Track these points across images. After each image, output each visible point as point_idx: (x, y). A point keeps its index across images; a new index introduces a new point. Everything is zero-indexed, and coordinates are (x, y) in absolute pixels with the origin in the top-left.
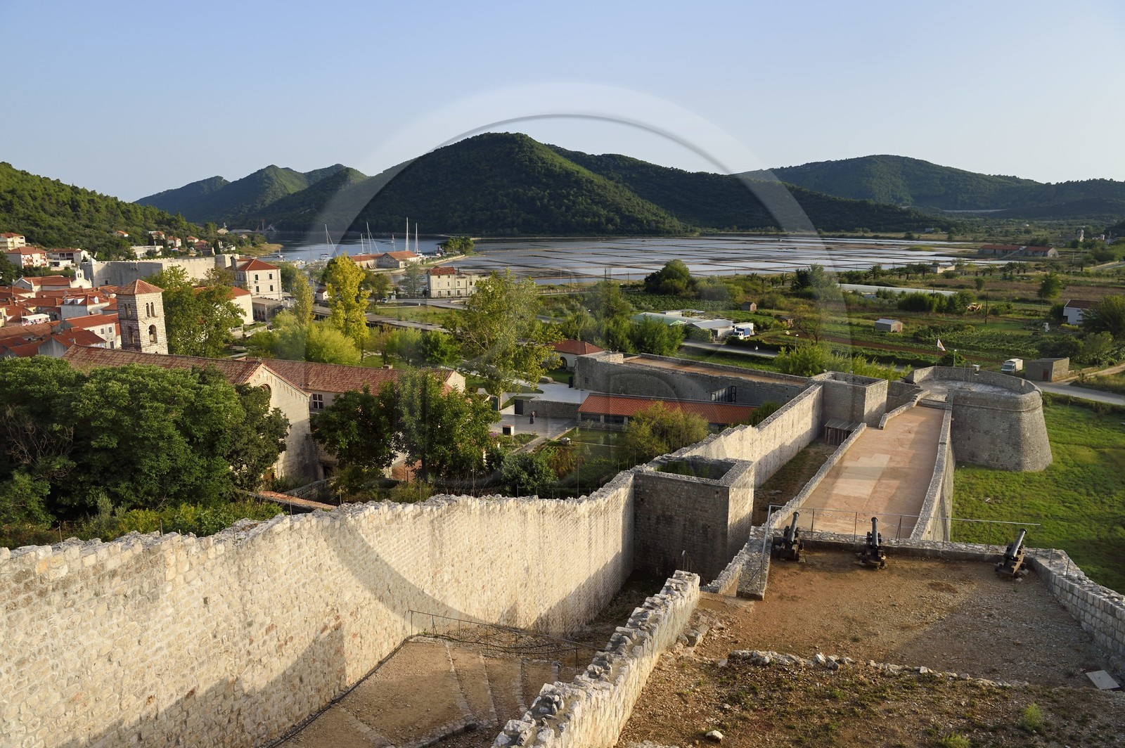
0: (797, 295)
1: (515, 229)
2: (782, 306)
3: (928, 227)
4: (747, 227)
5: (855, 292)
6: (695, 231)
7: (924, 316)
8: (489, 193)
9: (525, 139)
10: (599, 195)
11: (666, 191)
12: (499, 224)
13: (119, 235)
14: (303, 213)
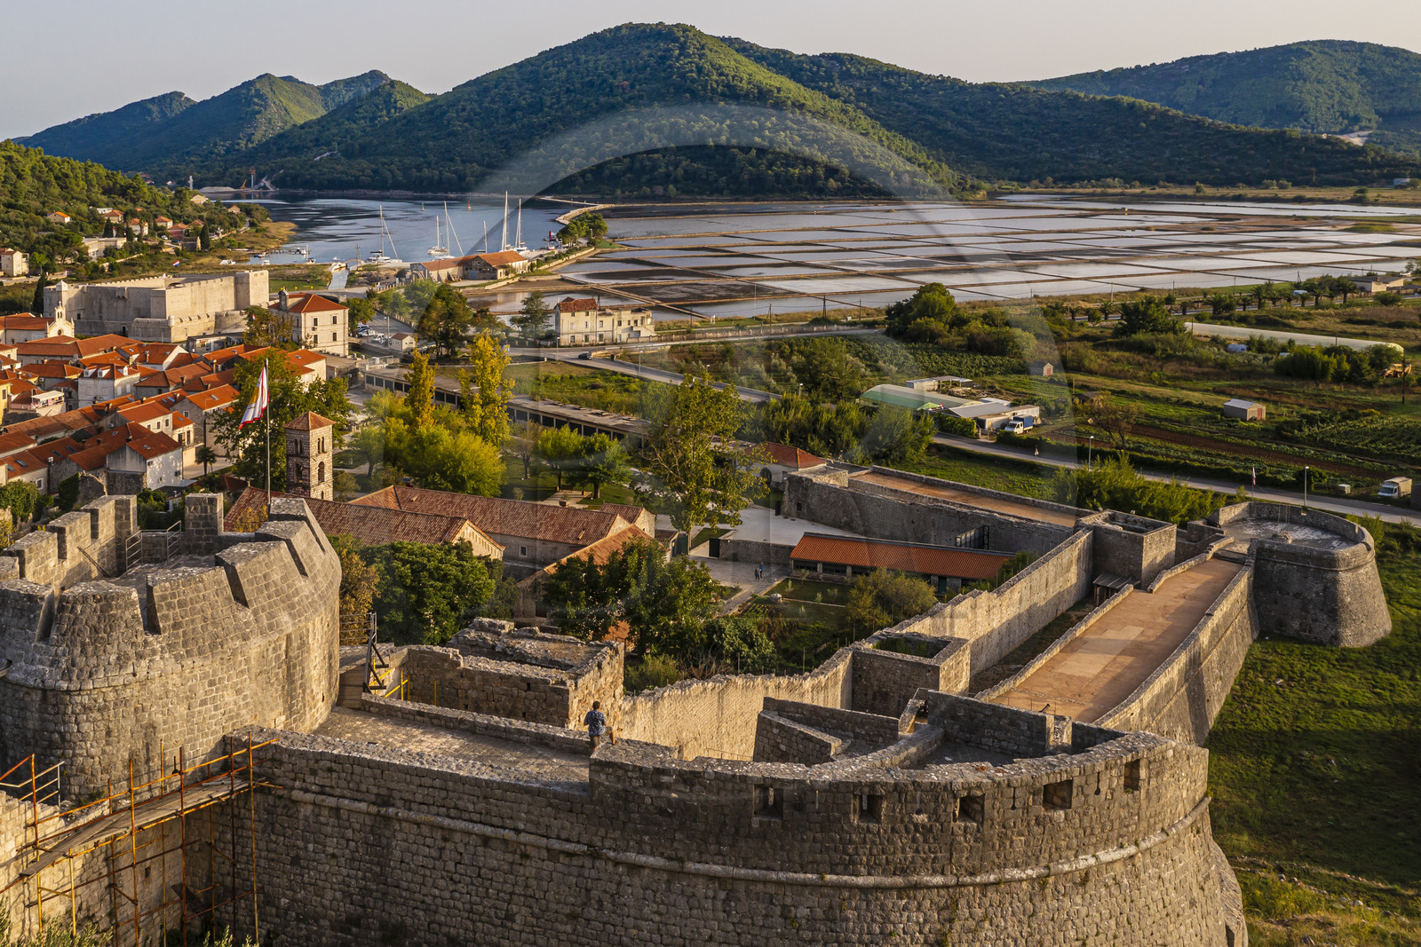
0: (1120, 346)
1: (671, 186)
2: (1094, 366)
3: (1398, 176)
4: (1070, 180)
5: (1215, 341)
6: (979, 189)
7: (1311, 388)
8: (630, 126)
9: (691, 34)
10: (813, 128)
11: (931, 118)
12: (645, 178)
13: (58, 219)
14: (318, 158)
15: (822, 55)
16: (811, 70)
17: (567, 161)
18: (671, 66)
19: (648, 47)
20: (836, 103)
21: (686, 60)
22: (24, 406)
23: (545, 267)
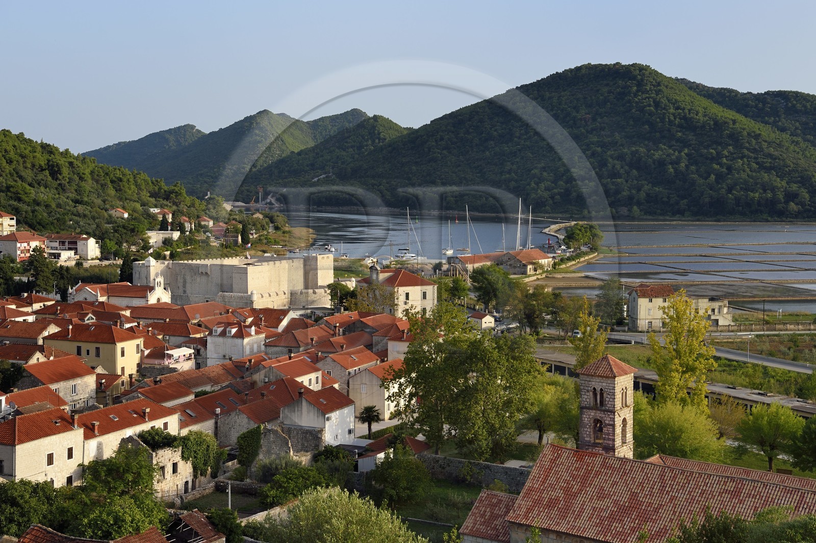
1: (635, 208)
9: (647, 73)
10: (770, 156)
13: (118, 214)
14: (316, 179)
15: (767, 93)
16: (756, 107)
17: (537, 184)
18: (629, 101)
19: (607, 85)
20: (785, 136)
21: (644, 96)
22: (156, 362)
23: (564, 266)
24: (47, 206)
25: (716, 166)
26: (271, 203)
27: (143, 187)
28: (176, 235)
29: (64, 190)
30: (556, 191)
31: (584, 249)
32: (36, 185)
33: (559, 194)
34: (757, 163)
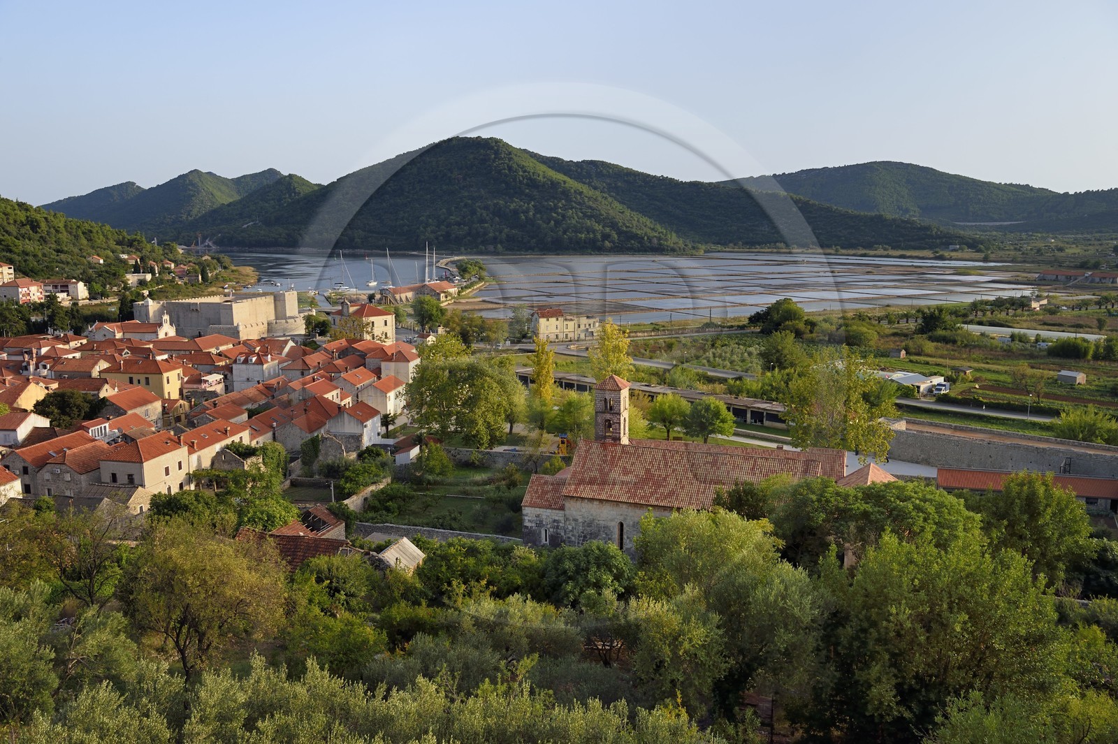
1: (499, 245)
2: (930, 352)
5: (984, 336)
6: (697, 248)
8: (466, 205)
9: (501, 144)
10: (590, 207)
11: (657, 203)
12: (479, 240)
13: (95, 261)
14: (245, 226)
15: (583, 161)
16: (577, 171)
17: (425, 228)
18: (489, 166)
19: (472, 153)
20: (598, 193)
21: (500, 162)
22: (195, 386)
23: (464, 293)
24: (35, 256)
25: (554, 215)
26: (208, 246)
27: (109, 237)
28: (149, 277)
29: (45, 242)
30: (439, 233)
31: (473, 279)
32: (21, 238)
33: (442, 235)
34: (582, 213)
